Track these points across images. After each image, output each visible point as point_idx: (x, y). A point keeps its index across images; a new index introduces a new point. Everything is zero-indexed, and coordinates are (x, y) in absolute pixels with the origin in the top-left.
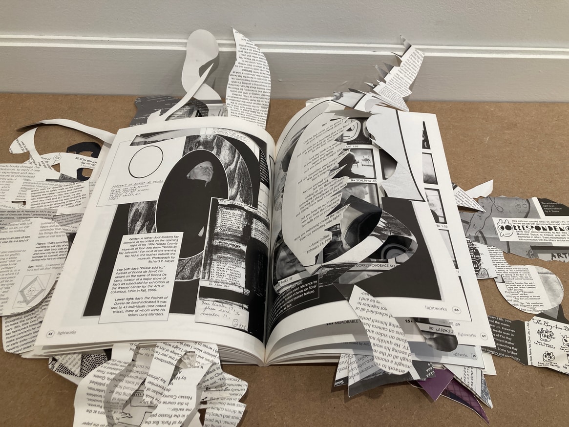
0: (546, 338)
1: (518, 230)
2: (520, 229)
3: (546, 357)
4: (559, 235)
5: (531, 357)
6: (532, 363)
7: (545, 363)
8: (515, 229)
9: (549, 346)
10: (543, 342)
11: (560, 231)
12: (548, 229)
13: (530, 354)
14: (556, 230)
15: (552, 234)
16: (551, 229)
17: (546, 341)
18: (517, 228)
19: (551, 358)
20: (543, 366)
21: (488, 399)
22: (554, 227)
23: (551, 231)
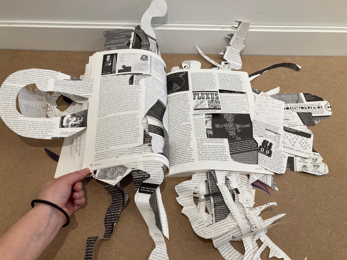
0: (304, 159)
1: (292, 109)
2: (293, 109)
3: (303, 167)
4: (313, 111)
5: (296, 168)
6: (296, 170)
7: (302, 170)
8: (291, 109)
9: (305, 163)
10: (302, 161)
11: (313, 109)
12: (307, 108)
13: (296, 166)
14: (311, 108)
15: (309, 110)
16: (309, 108)
17: (304, 160)
18: (292, 108)
19: (305, 167)
20: (301, 171)
21: (276, 187)
22: (311, 107)
23: (309, 109)
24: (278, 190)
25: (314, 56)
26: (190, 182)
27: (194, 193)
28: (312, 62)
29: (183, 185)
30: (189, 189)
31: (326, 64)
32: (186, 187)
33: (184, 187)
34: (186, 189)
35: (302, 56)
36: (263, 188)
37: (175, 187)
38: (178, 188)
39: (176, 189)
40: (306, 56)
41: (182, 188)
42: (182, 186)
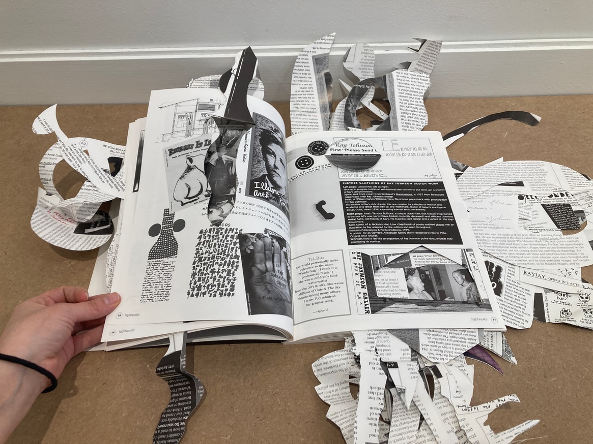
0: (562, 297)
1: (531, 199)
3: (563, 313)
4: (571, 201)
5: (548, 315)
6: (549, 320)
7: (562, 319)
8: (528, 198)
9: (566, 304)
10: (559, 300)
11: (571, 197)
12: (560, 195)
13: (548, 313)
14: (567, 196)
15: (564, 199)
16: (562, 195)
17: (562, 299)
19: (568, 314)
20: (560, 322)
21: (511, 357)
22: (566, 193)
23: (563, 197)
24: (516, 363)
25: (559, 96)
26: (342, 353)
27: (351, 377)
28: (557, 106)
29: (328, 360)
30: (339, 368)
31: (584, 109)
32: (334, 364)
33: (329, 365)
34: (334, 369)
35: (538, 96)
36: (487, 358)
37: (312, 365)
38: (319, 367)
39: (314, 369)
40: (546, 96)
41: (326, 366)
42: (327, 363)
